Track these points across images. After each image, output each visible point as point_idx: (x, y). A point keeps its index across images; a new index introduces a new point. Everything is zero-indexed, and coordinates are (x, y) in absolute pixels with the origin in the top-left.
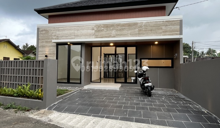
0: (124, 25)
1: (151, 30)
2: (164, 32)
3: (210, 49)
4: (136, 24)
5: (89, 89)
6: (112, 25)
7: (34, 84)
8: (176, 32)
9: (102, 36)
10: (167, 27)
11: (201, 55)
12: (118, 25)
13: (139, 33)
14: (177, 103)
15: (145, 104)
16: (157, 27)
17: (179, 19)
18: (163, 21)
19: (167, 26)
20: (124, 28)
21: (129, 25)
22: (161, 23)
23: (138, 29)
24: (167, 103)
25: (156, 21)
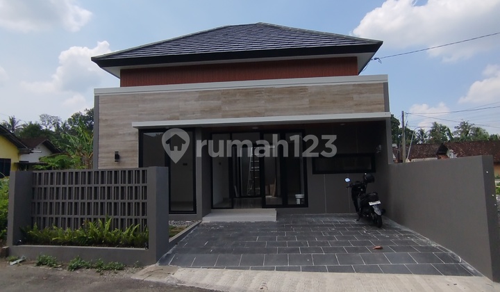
0: (281, 91)
1: (334, 102)
2: (356, 105)
3: (435, 124)
4: (303, 89)
5: (214, 223)
6: (258, 91)
7: (119, 217)
8: (379, 106)
9: (236, 112)
10: (362, 96)
11: (419, 137)
12: (270, 91)
13: (311, 107)
14: (391, 238)
15: (337, 243)
16: (343, 96)
17: (383, 82)
18: (354, 85)
19: (361, 93)
20: (281, 96)
21: (291, 91)
22: (351, 88)
23: (308, 100)
24: (374, 238)
25: (341, 85)
